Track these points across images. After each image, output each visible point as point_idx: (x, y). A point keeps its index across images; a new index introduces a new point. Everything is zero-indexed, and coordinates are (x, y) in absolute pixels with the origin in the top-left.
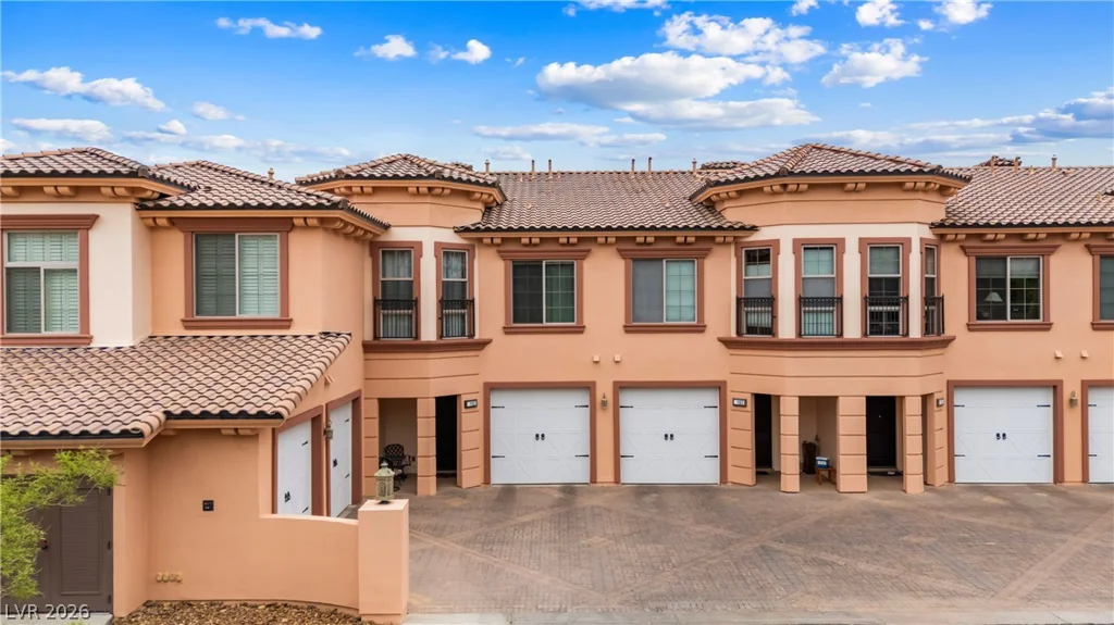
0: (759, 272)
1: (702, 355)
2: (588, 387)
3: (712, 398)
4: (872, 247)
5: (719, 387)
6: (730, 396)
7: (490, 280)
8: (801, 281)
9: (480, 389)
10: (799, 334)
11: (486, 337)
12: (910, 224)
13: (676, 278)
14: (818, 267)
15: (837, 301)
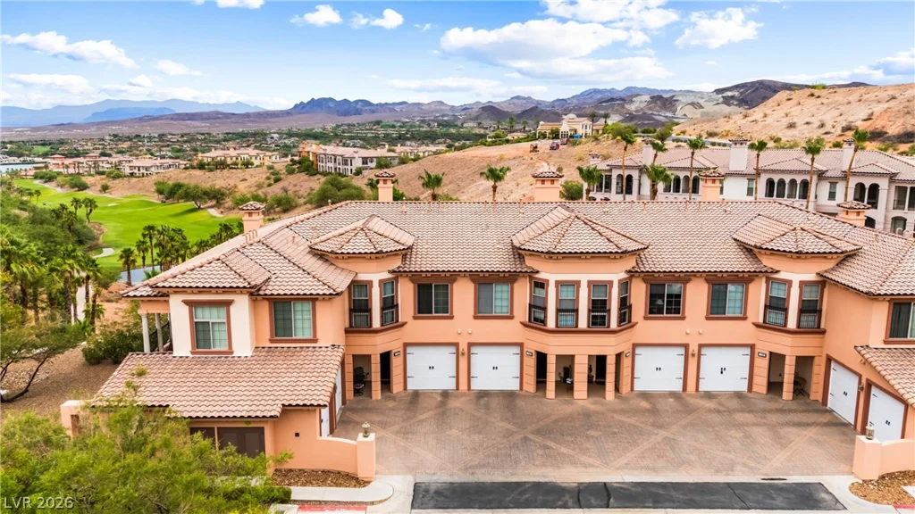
0: (539, 292)
1: (512, 330)
2: (456, 345)
3: (517, 350)
4: (593, 285)
5: (521, 345)
6: (525, 350)
7: (406, 295)
8: (559, 301)
9: (402, 345)
10: (557, 326)
11: (404, 320)
12: (614, 274)
13: (500, 292)
14: (567, 294)
15: (576, 311)
